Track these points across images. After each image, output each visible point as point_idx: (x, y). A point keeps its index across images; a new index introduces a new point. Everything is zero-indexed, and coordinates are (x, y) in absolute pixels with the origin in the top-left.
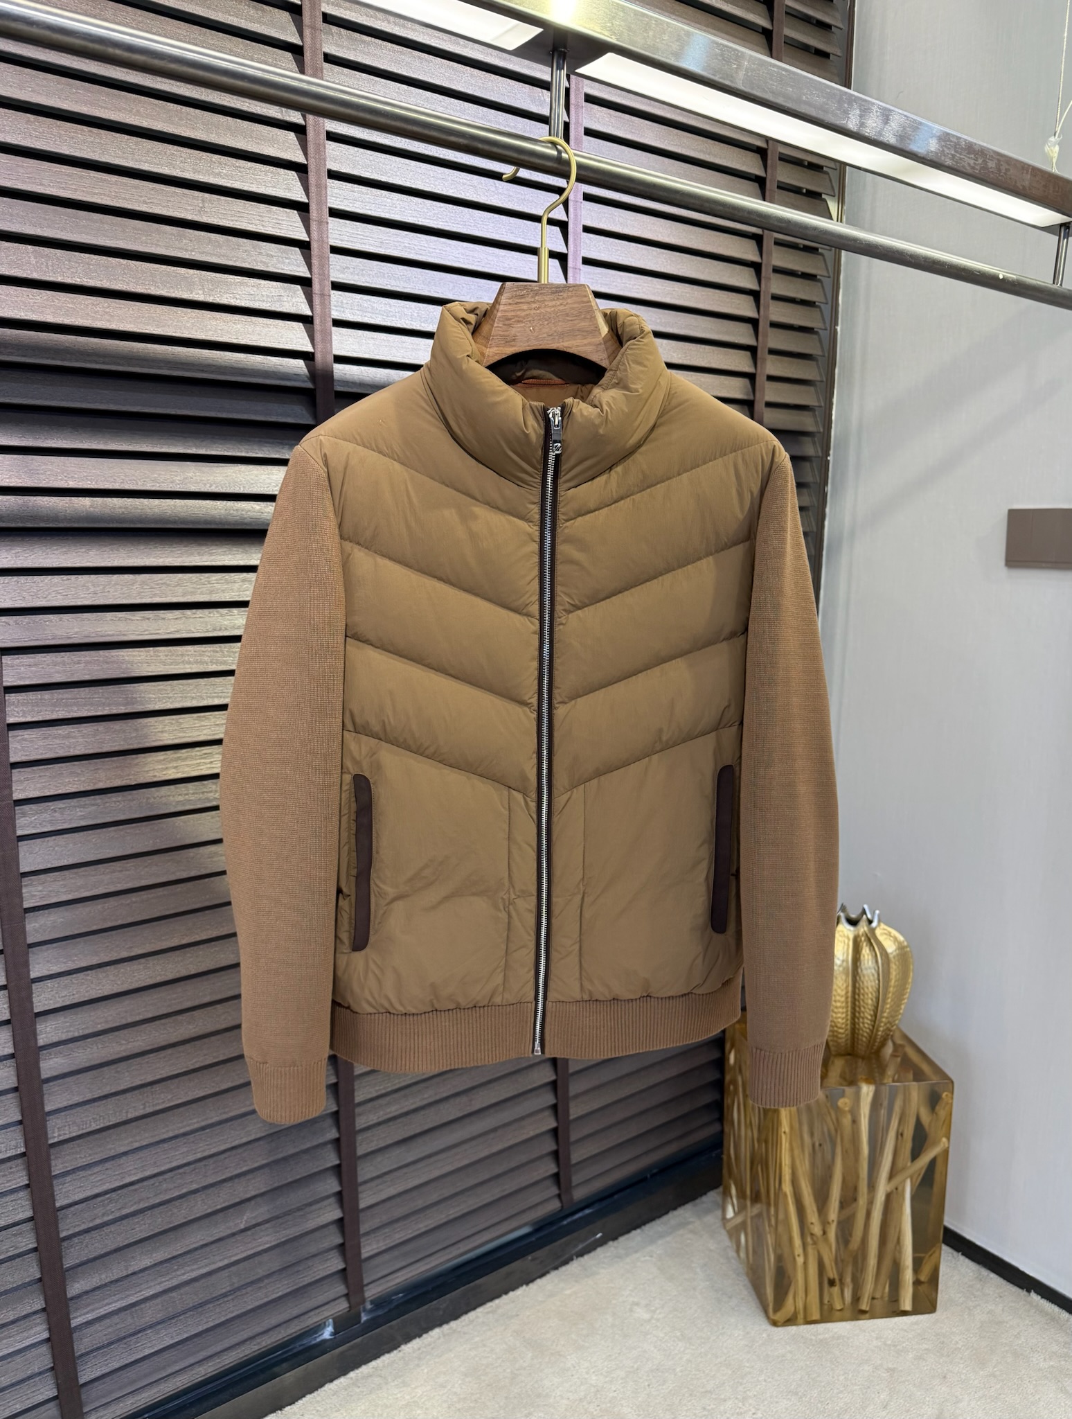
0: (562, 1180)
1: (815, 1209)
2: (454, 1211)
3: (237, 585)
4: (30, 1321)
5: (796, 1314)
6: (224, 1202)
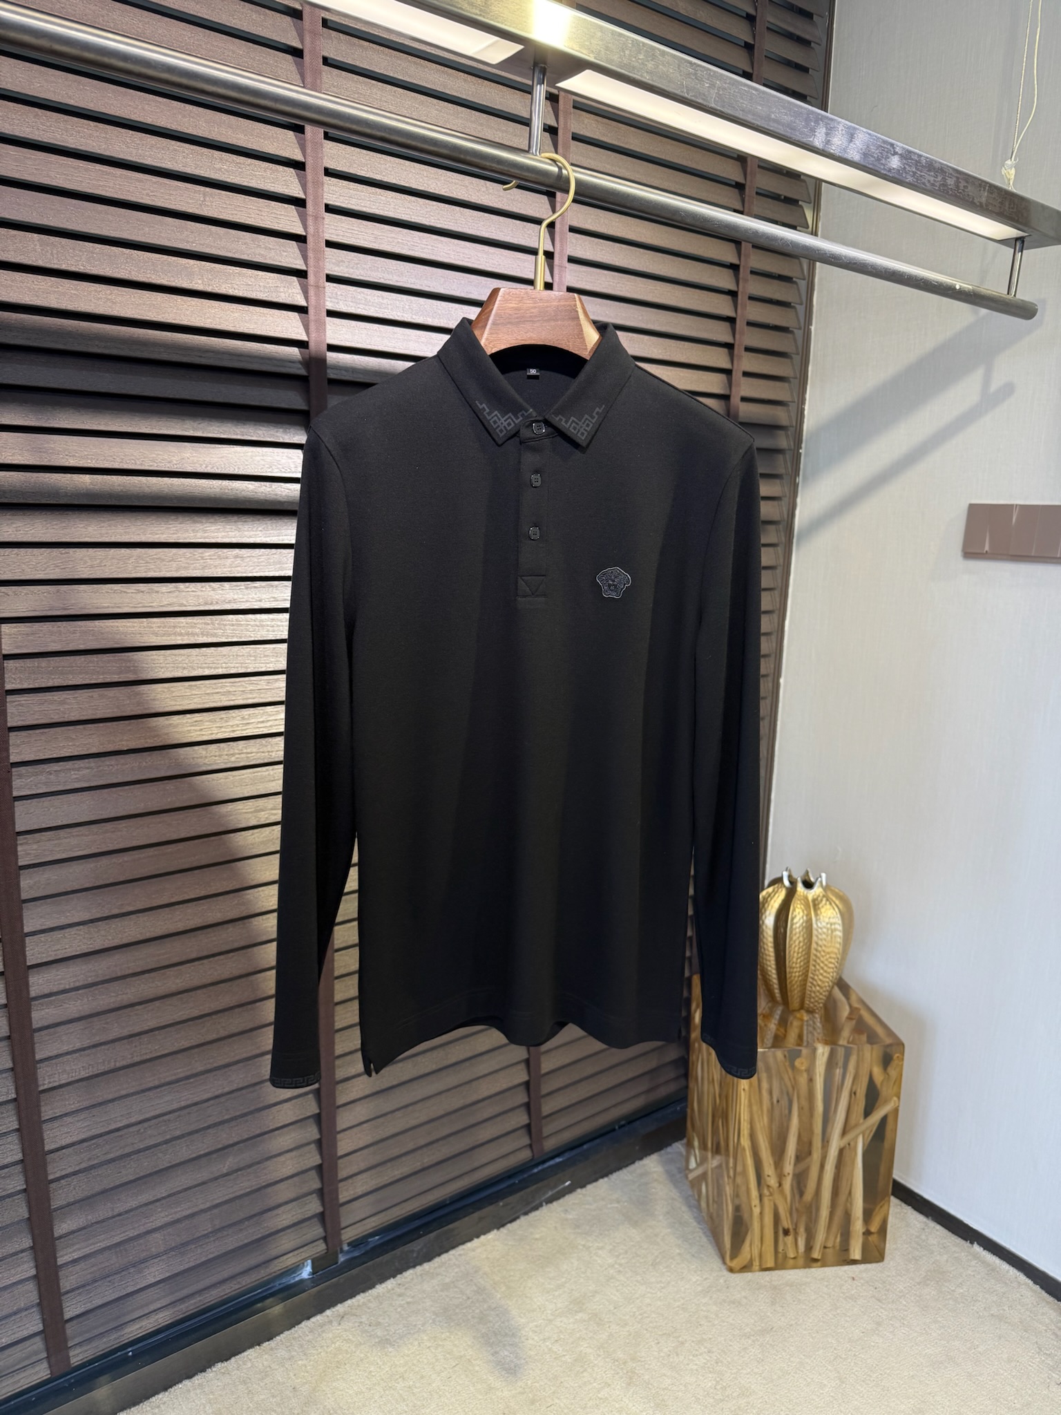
0: (533, 1130)
1: (772, 1162)
2: (428, 1158)
3: (229, 561)
4: (17, 1259)
5: (751, 1261)
6: (208, 1148)
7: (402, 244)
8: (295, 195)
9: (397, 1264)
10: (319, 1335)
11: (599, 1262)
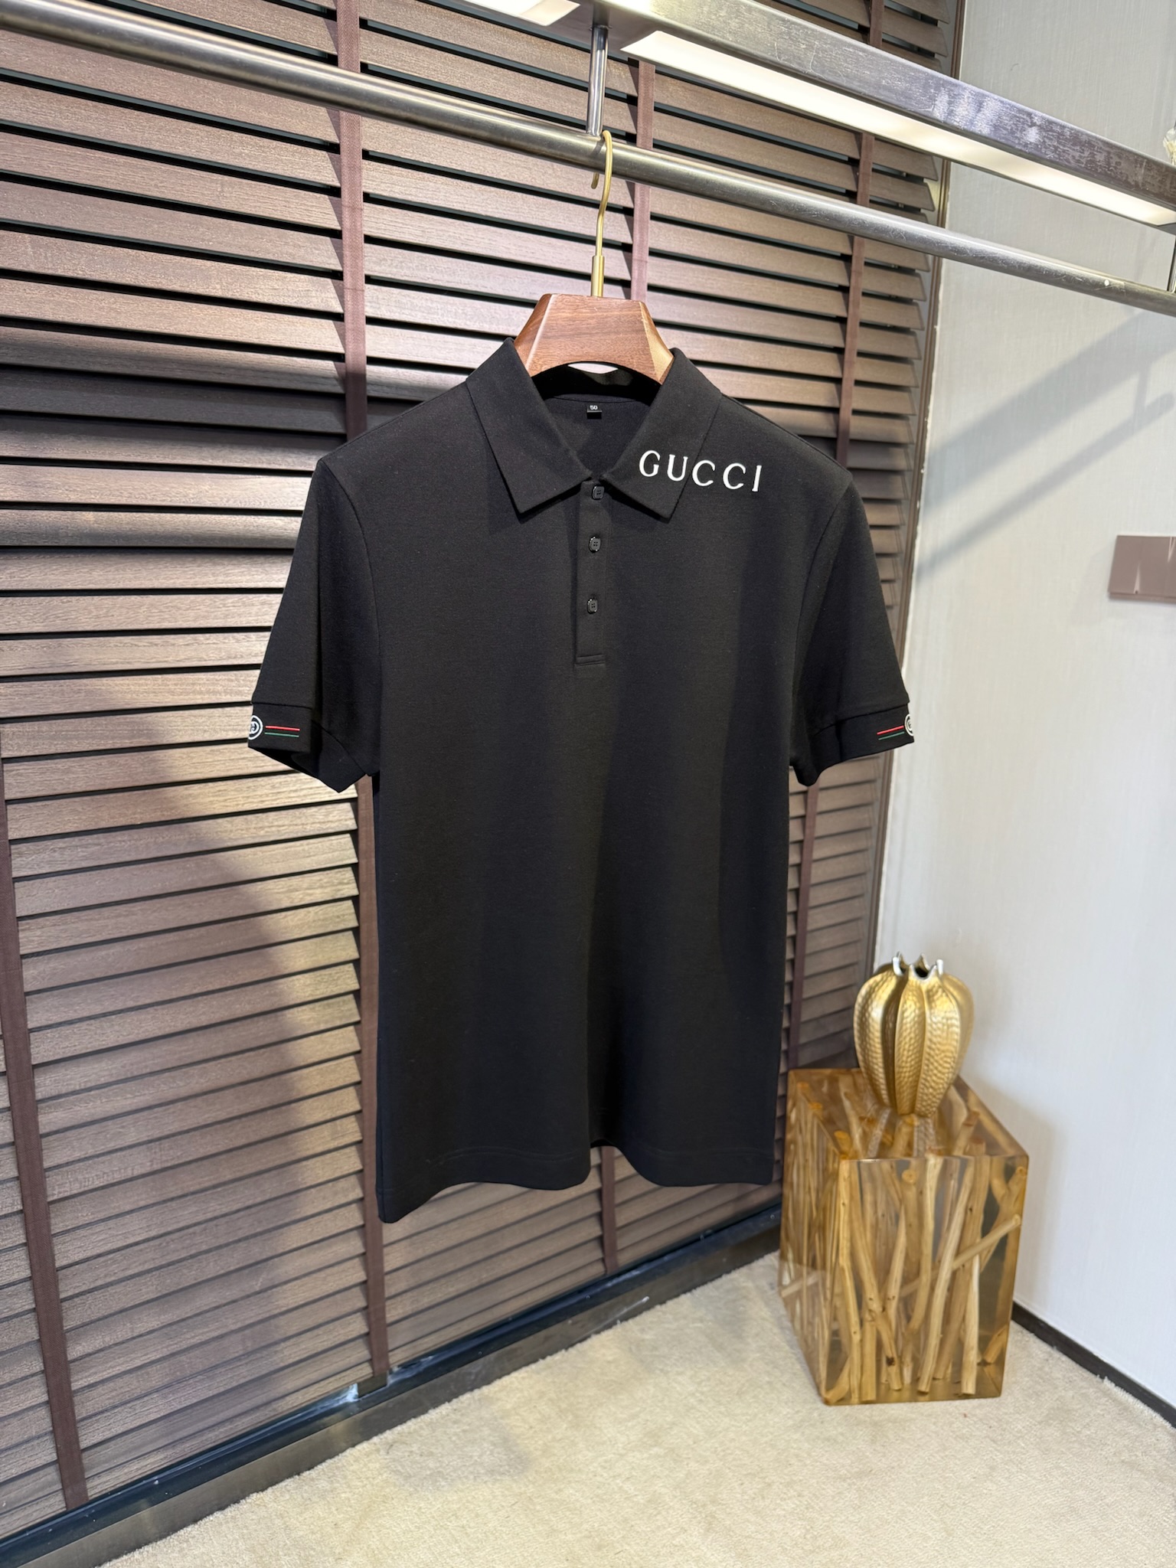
0: (607, 1242)
1: (874, 1282)
3: (255, 609)
4: (27, 1384)
5: (850, 1393)
6: (238, 1263)
7: (454, 237)
8: (328, 183)
9: (452, 1387)
10: (365, 1465)
11: (678, 1389)
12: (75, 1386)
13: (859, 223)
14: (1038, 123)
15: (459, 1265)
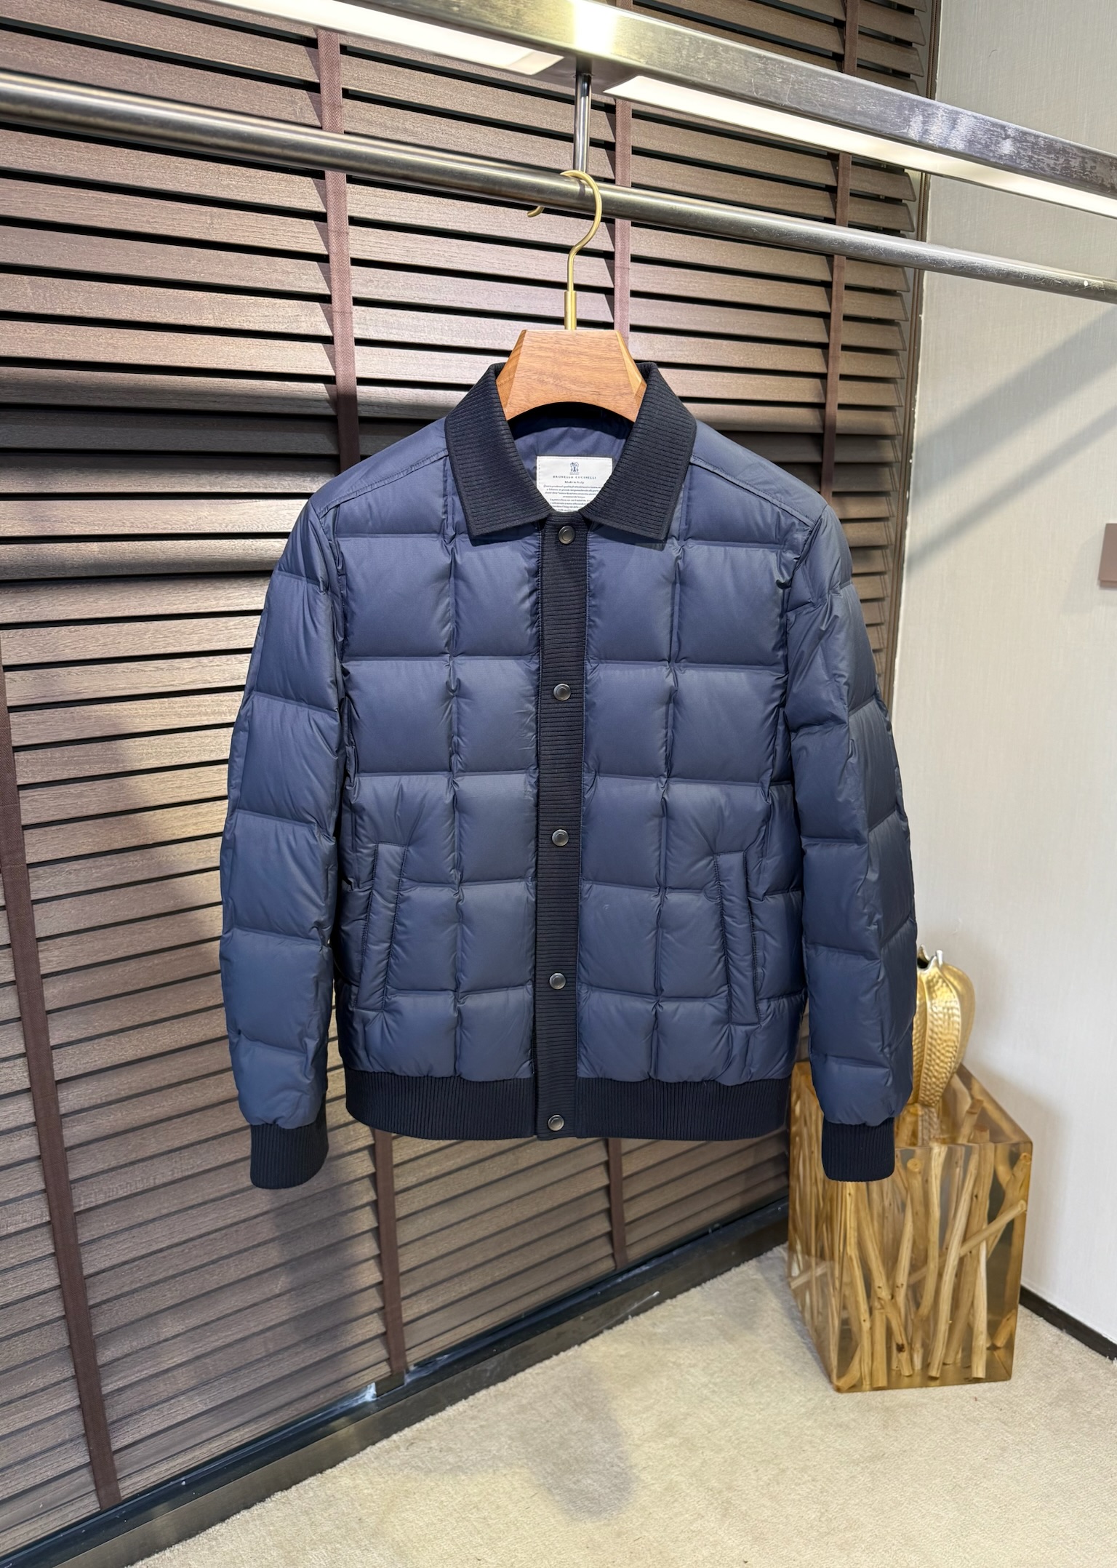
0: (616, 1237)
1: (884, 1273)
4: (60, 1389)
5: (861, 1380)
6: (258, 1267)
7: (438, 255)
8: (315, 209)
9: (468, 1384)
10: (386, 1462)
11: (691, 1381)
12: (106, 1389)
13: (839, 243)
14: (1012, 135)
15: (472, 1264)
